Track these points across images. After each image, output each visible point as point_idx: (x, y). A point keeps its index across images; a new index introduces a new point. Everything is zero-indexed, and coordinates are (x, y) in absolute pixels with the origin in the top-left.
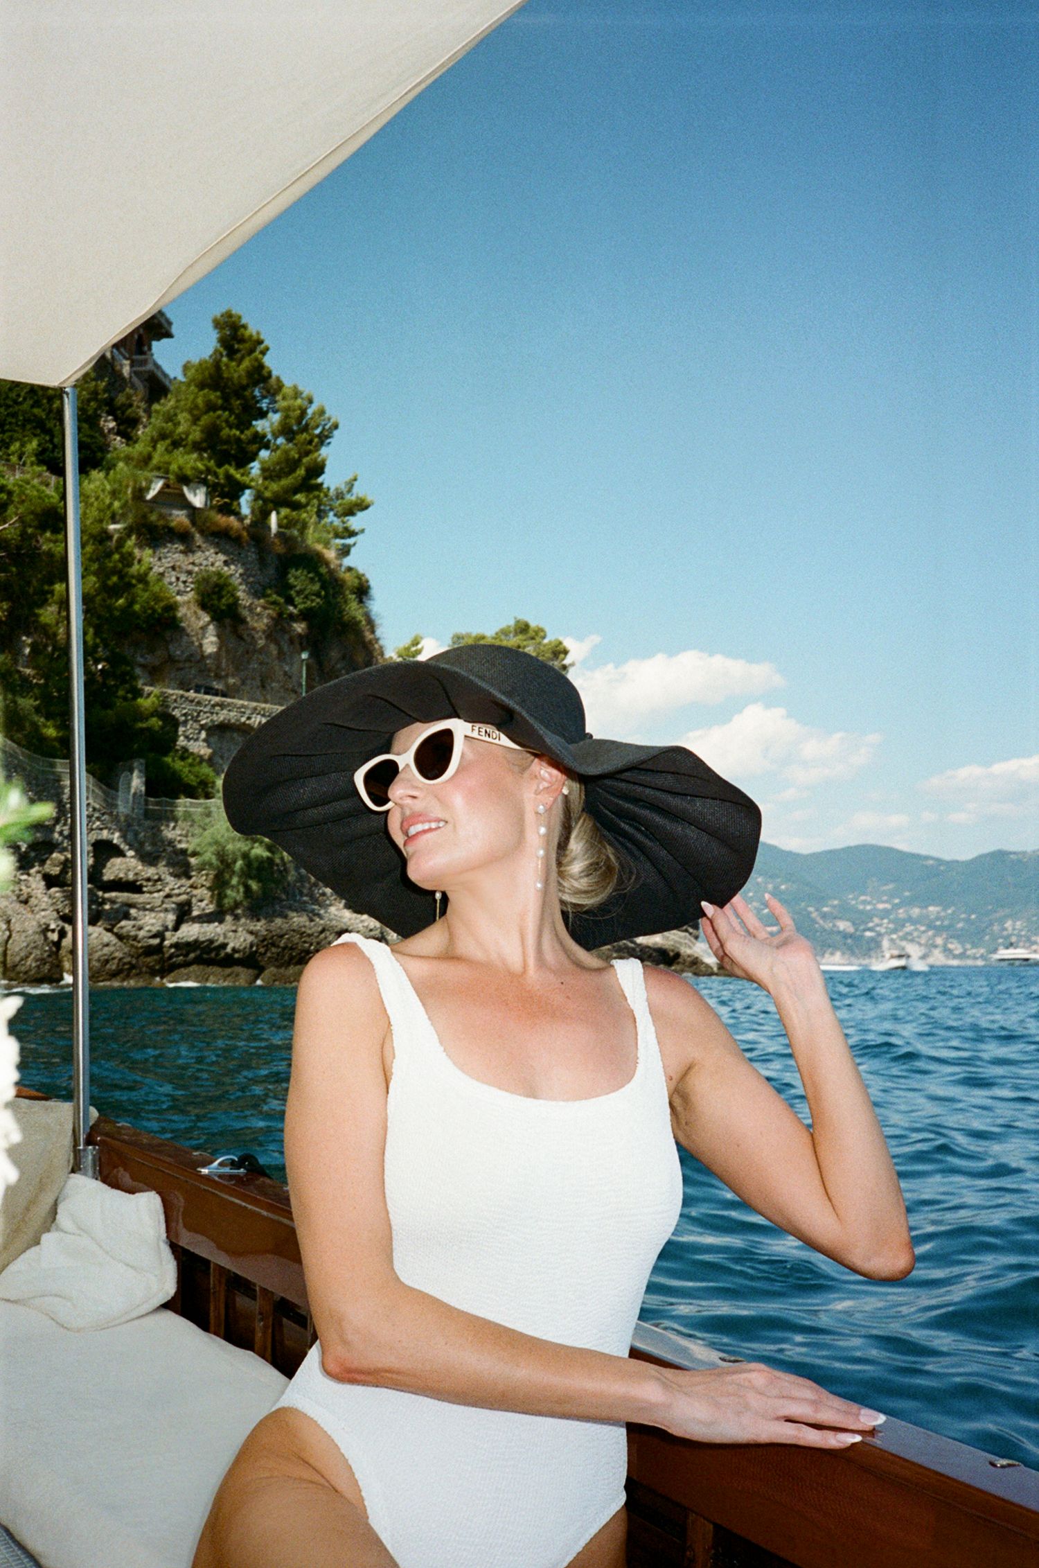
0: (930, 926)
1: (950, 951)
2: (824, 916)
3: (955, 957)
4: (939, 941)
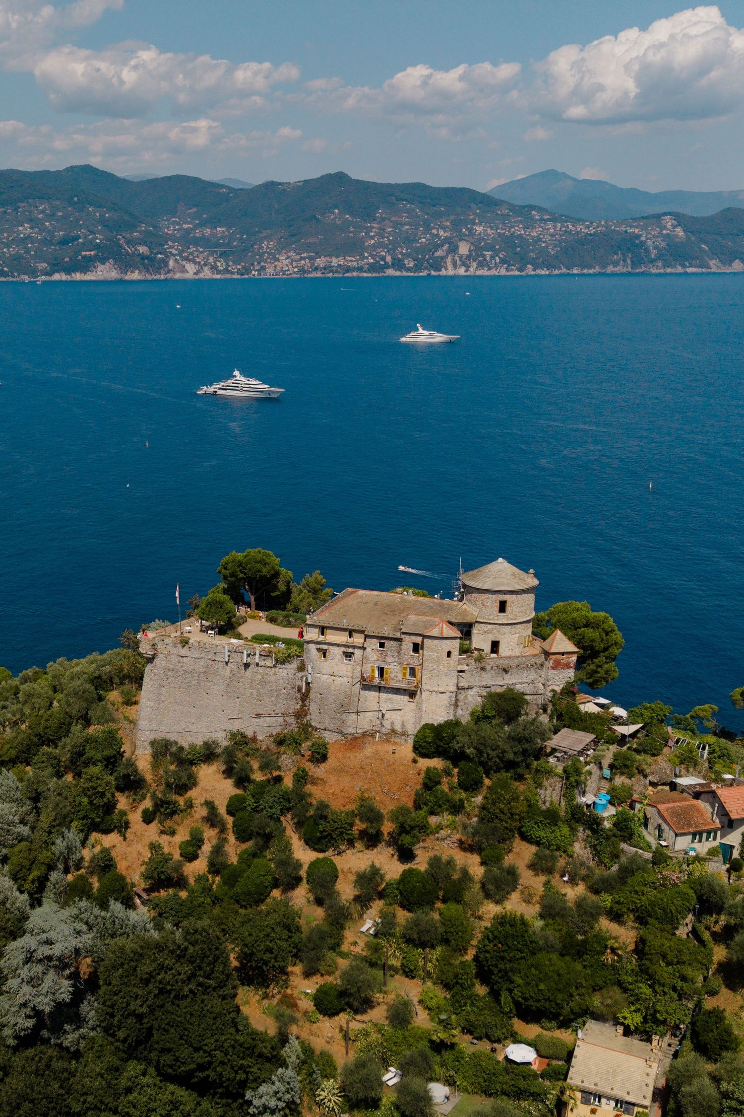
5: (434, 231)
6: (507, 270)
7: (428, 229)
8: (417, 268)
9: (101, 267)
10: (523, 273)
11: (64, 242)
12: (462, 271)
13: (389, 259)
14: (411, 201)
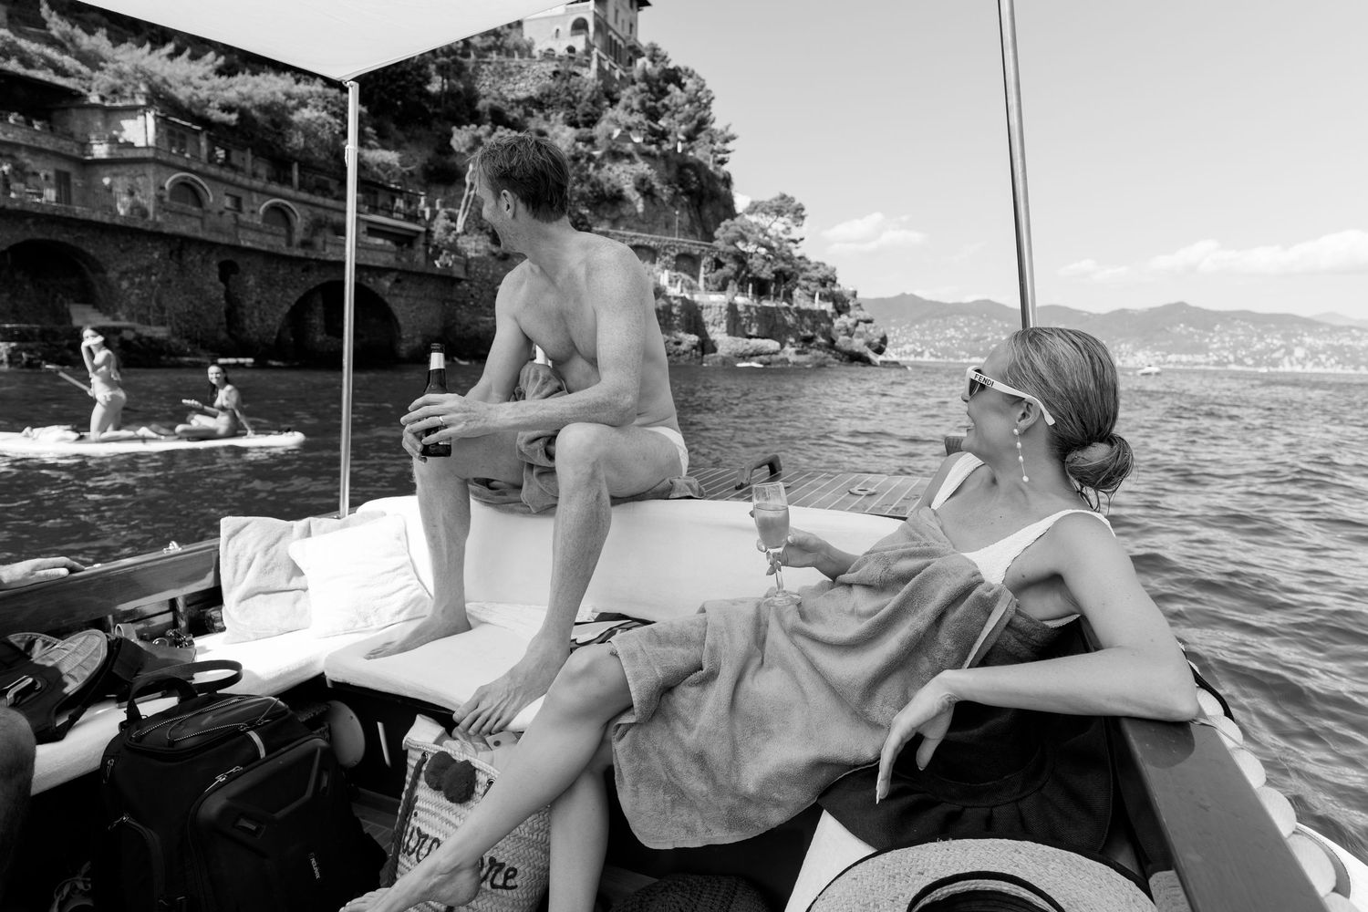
5: (1269, 341)
6: (1343, 368)
7: (1261, 338)
8: (1258, 364)
10: (1358, 372)
11: (977, 340)
12: (1298, 369)
13: (1231, 358)
14: (1244, 320)
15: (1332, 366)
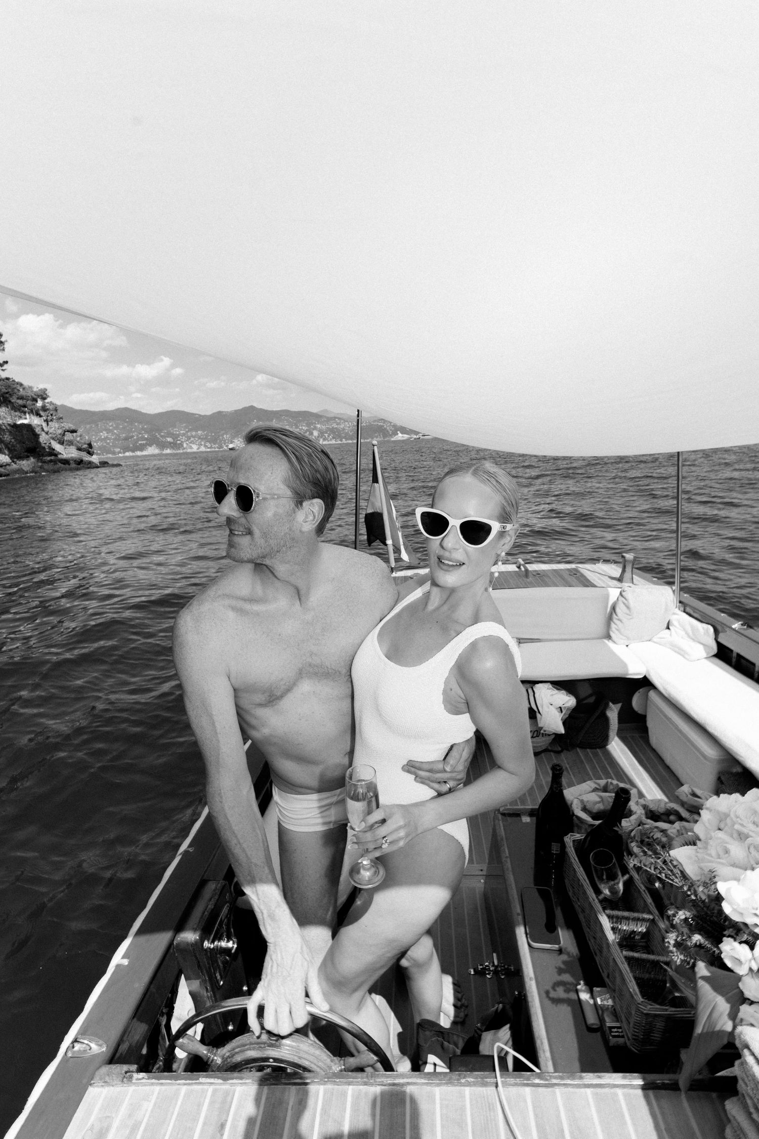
0: (199, 438)
1: (207, 446)
2: (162, 436)
3: (208, 448)
4: (203, 443)
5: (301, 427)
9: (150, 448)
11: (126, 439)
14: (287, 416)
15: (331, 440)
